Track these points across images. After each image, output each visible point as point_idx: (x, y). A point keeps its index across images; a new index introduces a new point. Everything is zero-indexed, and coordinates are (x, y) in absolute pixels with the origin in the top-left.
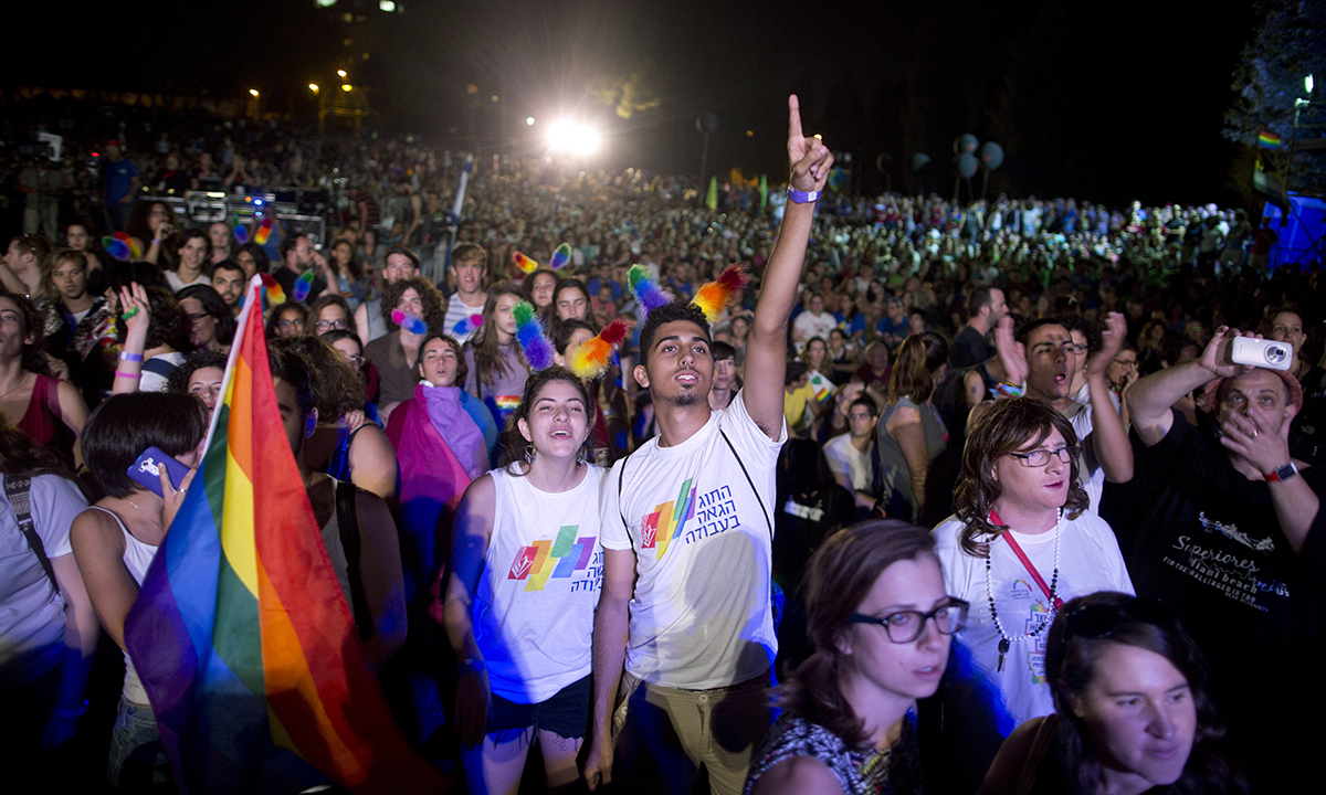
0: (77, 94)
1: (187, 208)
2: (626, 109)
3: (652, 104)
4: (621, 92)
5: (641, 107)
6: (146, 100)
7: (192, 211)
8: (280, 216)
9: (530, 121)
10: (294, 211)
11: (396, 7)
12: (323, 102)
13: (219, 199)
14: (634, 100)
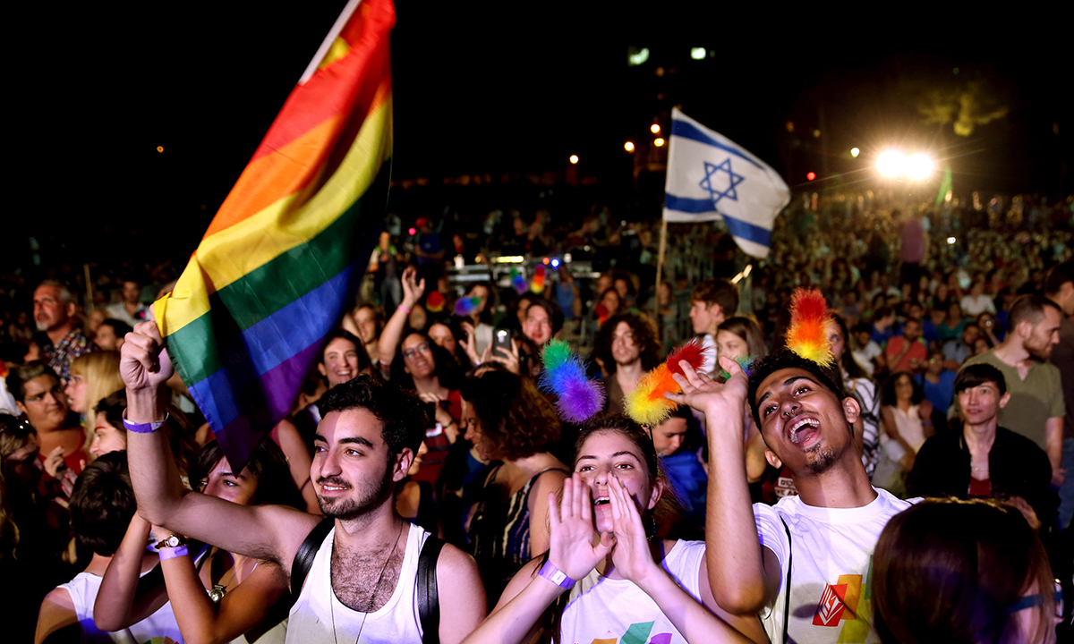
0: (421, 182)
1: (491, 273)
2: (965, 125)
3: (997, 115)
4: (959, 107)
5: (984, 120)
6: (477, 179)
7: (495, 276)
8: (575, 275)
9: (855, 152)
10: (589, 269)
11: (707, 53)
12: (636, 159)
13: (519, 264)
14: (974, 114)
